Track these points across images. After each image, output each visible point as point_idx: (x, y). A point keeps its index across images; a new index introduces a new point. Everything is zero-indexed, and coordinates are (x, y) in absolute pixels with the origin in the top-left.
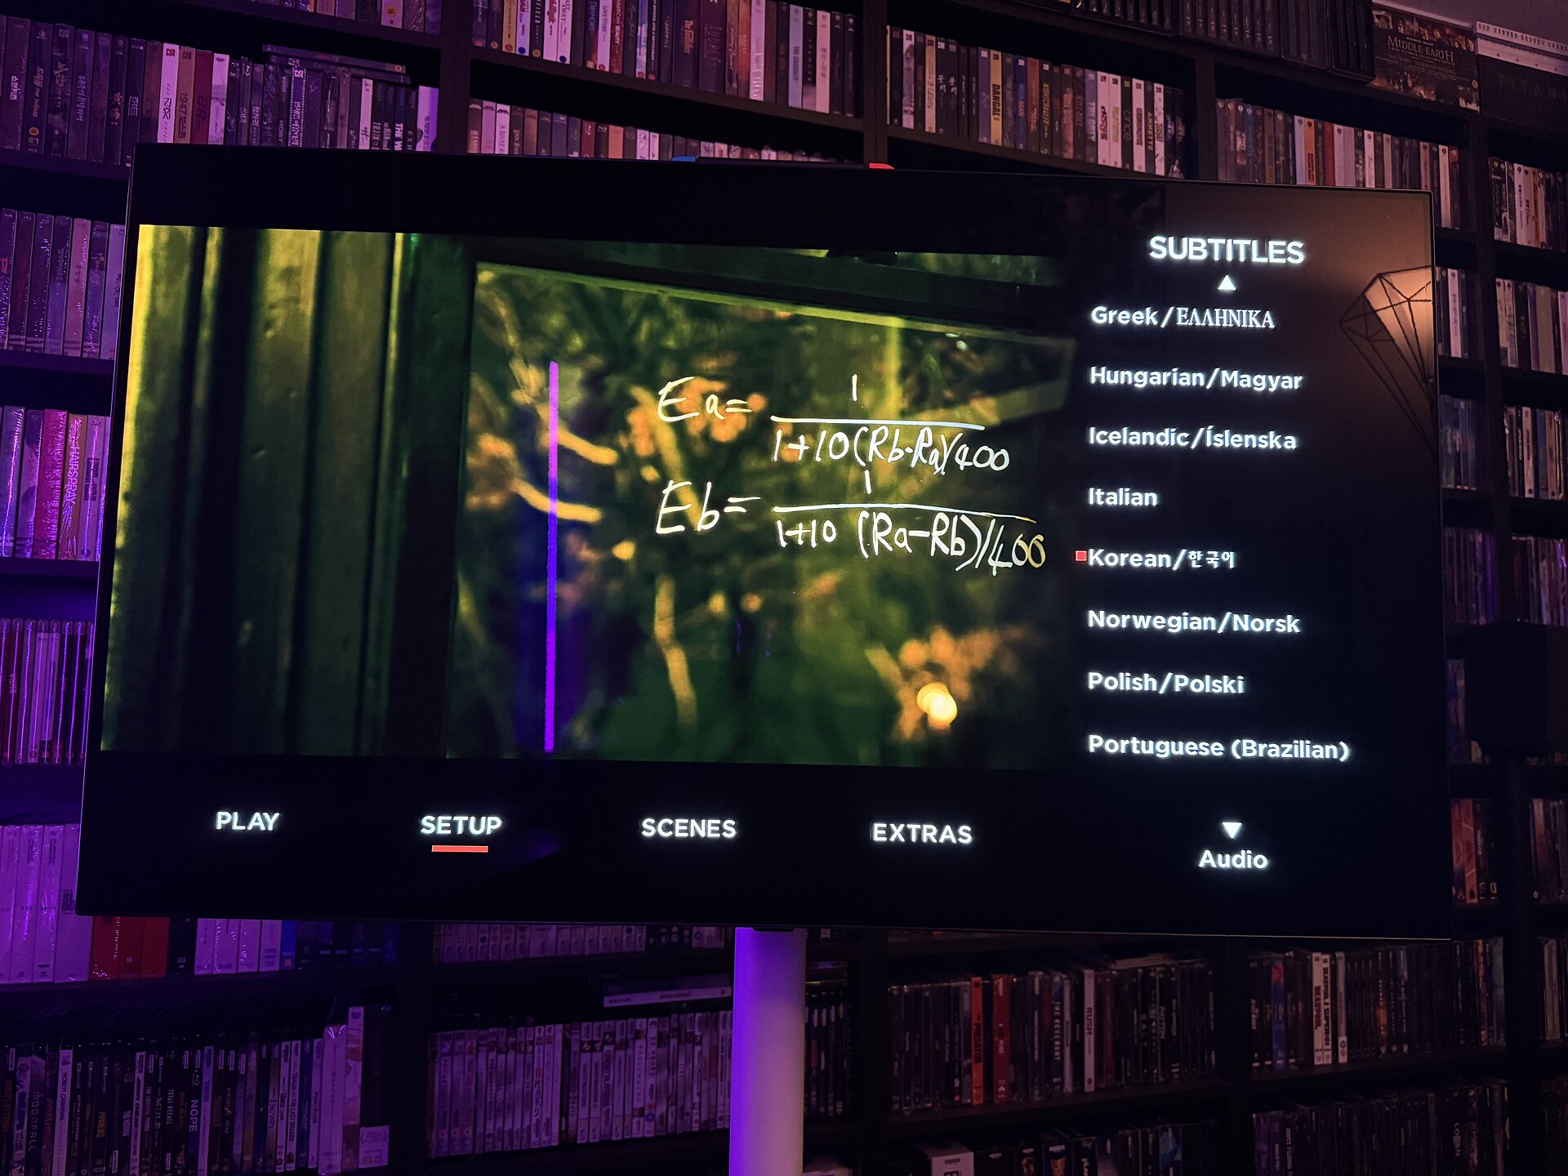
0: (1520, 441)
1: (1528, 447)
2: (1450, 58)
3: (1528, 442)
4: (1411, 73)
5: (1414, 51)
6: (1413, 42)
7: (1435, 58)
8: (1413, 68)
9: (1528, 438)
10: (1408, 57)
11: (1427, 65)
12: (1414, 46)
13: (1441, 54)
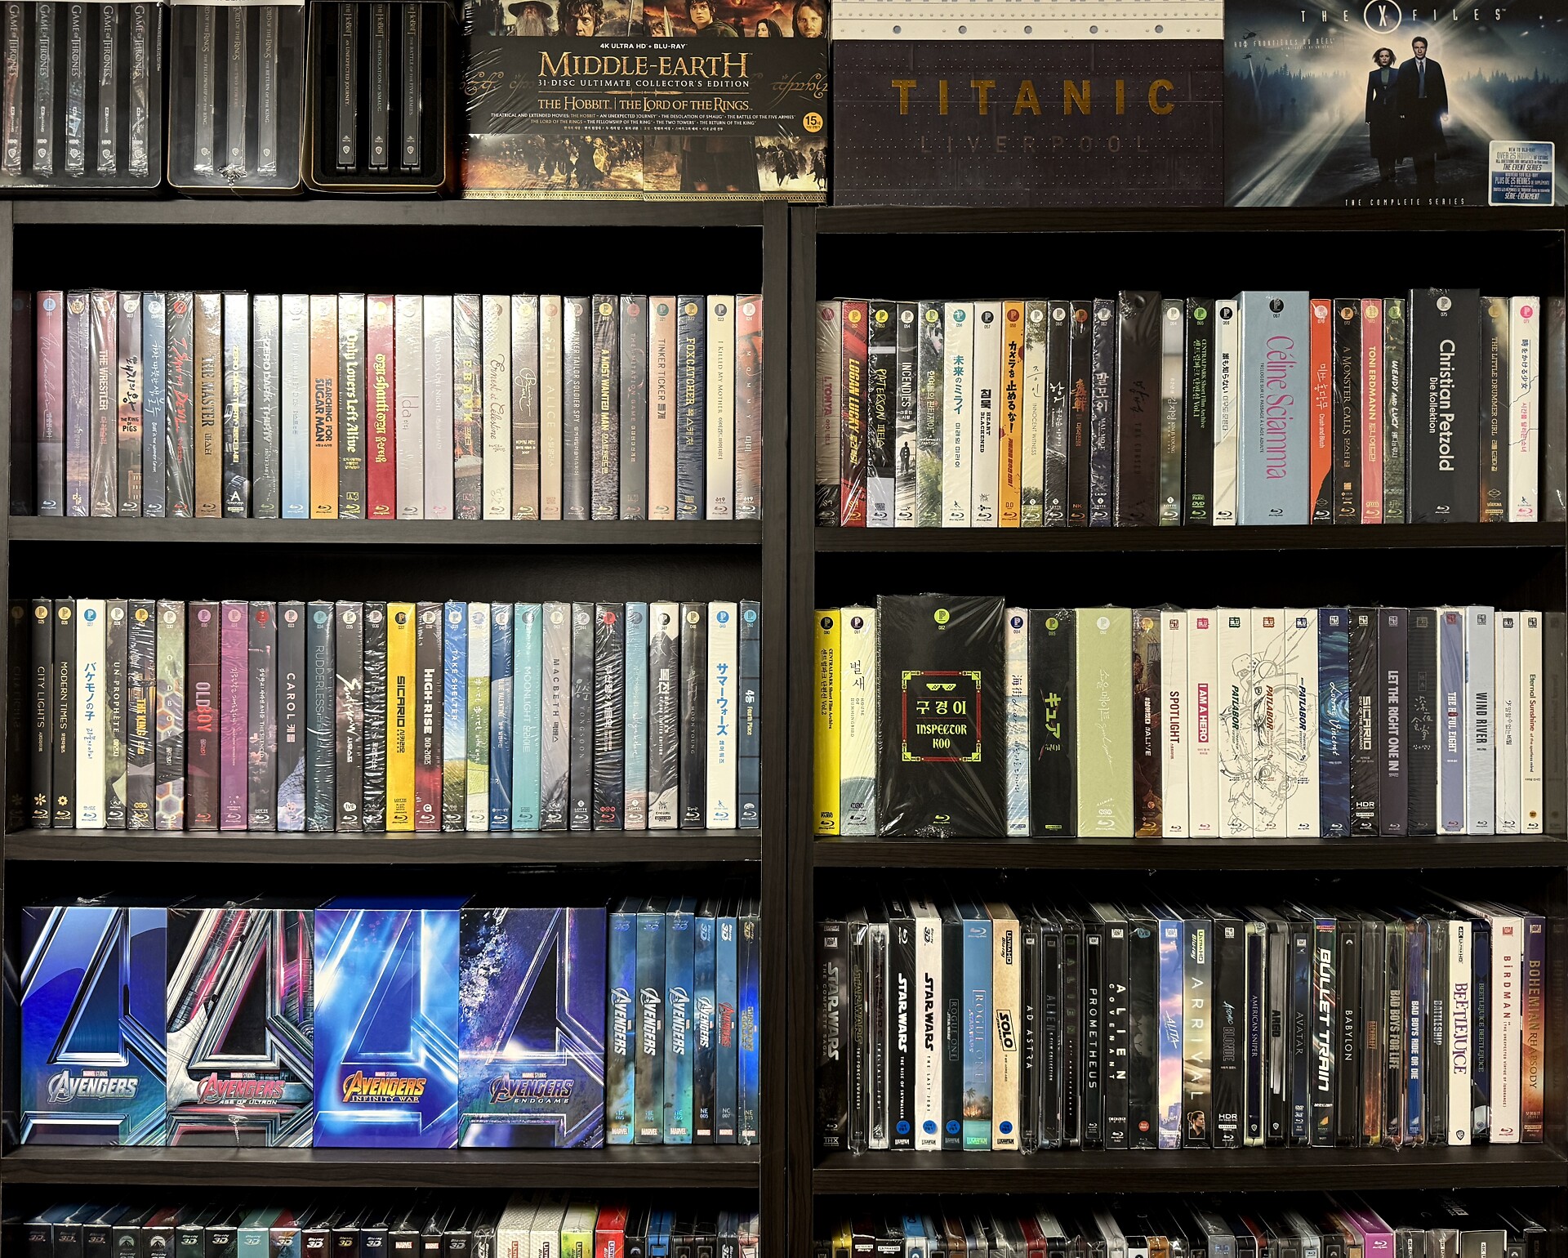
0: (903, 1005)
1: (929, 1018)
2: (734, 71)
3: (929, 1005)
4: (603, 134)
5: (619, 77)
6: (620, 53)
7: (688, 78)
8: (615, 119)
9: (929, 995)
10: (599, 93)
11: (657, 104)
12: (621, 63)
13: (708, 67)
